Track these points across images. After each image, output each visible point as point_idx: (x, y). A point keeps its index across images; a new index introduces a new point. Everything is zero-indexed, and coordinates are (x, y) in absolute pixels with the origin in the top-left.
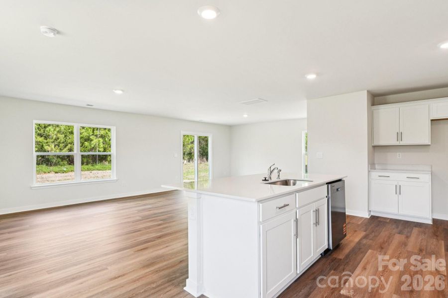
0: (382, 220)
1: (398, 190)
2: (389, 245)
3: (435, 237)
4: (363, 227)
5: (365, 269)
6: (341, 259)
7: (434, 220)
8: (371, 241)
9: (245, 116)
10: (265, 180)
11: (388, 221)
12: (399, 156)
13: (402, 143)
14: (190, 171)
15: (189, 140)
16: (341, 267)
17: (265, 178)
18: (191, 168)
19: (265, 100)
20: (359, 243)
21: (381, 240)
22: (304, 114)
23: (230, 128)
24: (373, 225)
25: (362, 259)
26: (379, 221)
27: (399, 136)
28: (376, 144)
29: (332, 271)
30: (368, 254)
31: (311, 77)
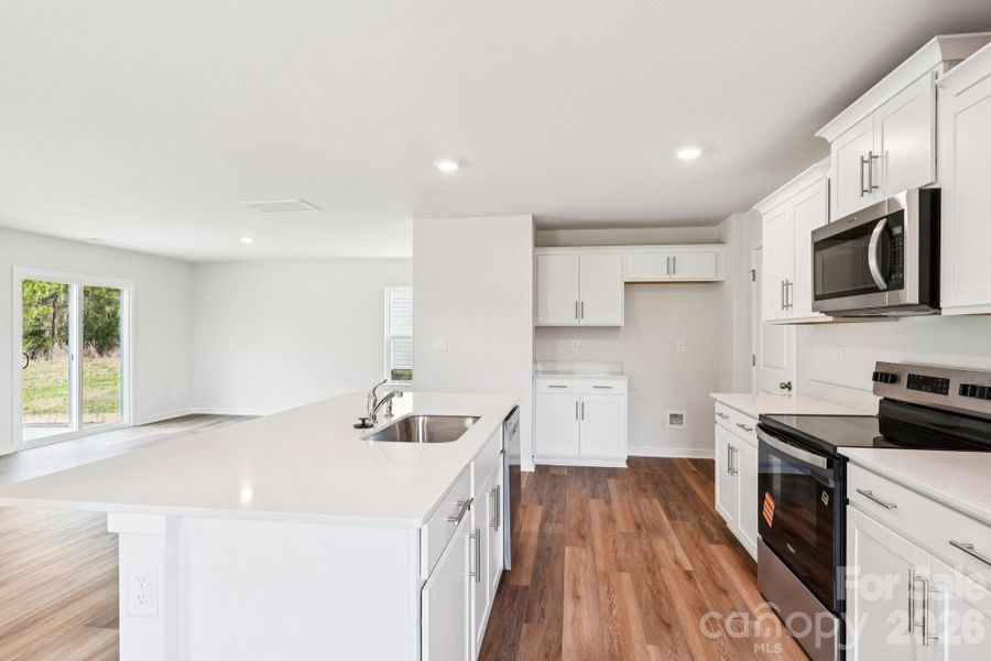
0: (555, 471)
1: (580, 410)
2: (590, 527)
3: (643, 494)
4: (532, 495)
5: (578, 597)
6: (527, 587)
7: (630, 460)
8: (560, 525)
9: (247, 240)
10: (364, 426)
11: (566, 472)
12: (574, 345)
13: (583, 322)
14: (38, 385)
15: (35, 292)
16: (537, 609)
17: (364, 420)
18: (41, 376)
19: (315, 207)
20: (542, 535)
21: (574, 520)
22: (407, 252)
23: (193, 268)
24: (546, 488)
25: (563, 573)
26: (553, 475)
27: (579, 308)
28: (542, 322)
29: (525, 626)
30: (567, 558)
31: (448, 167)
